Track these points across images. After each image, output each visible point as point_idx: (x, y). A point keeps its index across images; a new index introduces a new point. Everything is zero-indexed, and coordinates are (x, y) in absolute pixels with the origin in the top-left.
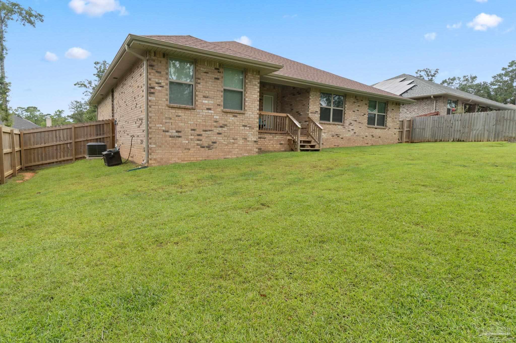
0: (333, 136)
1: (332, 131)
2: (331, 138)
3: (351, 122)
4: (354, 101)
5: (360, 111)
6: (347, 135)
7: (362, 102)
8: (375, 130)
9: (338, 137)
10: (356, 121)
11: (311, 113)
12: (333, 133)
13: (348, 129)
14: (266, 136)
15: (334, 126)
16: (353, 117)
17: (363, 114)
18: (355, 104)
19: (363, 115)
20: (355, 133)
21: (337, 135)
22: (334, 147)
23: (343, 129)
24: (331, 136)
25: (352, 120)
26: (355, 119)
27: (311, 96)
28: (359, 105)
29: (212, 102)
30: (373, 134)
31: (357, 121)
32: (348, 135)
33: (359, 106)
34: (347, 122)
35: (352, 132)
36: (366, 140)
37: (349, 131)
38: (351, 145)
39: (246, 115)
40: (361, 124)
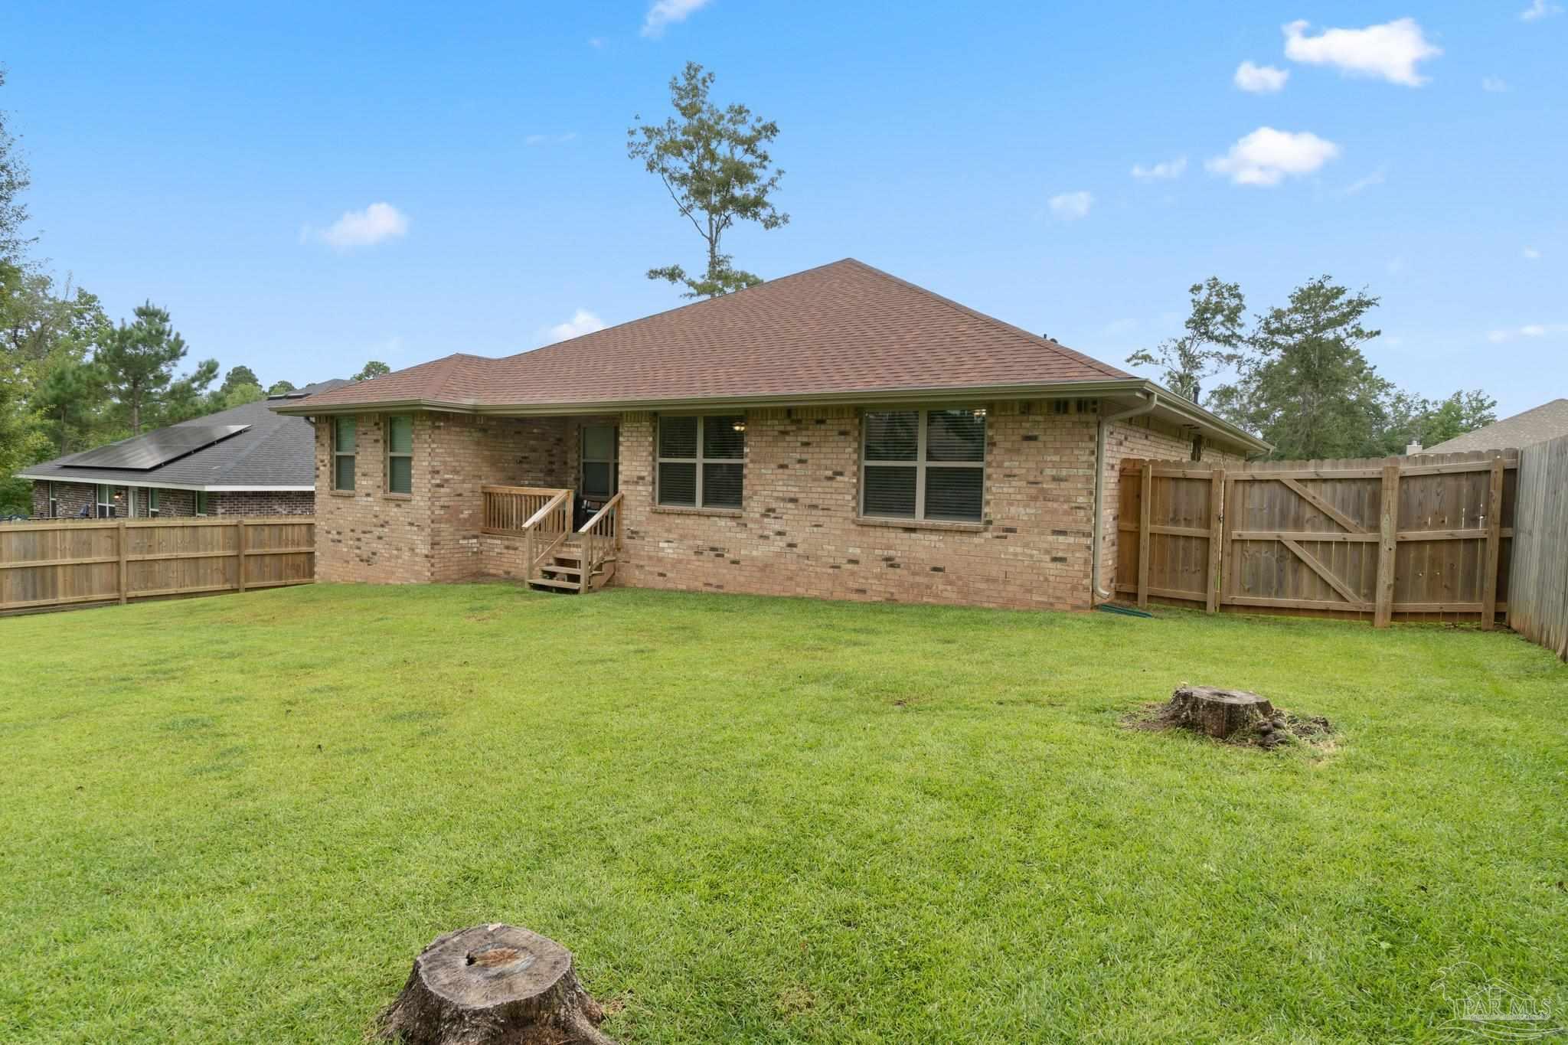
0: (698, 553)
1: (695, 537)
2: (694, 558)
3: (774, 506)
4: (782, 428)
5: (810, 461)
6: (755, 553)
7: (823, 427)
8: (906, 535)
9: (718, 556)
10: (794, 500)
11: (626, 482)
12: (700, 543)
13: (760, 532)
15: (703, 520)
16: (778, 488)
17: (829, 473)
18: (788, 438)
19: (830, 479)
20: (791, 545)
21: (713, 549)
22: (704, 589)
23: (738, 529)
24: (691, 553)
25: (778, 498)
26: (792, 495)
27: (625, 434)
28: (805, 440)
29: (371, 482)
30: (892, 553)
31: (801, 501)
32: (761, 552)
33: (806, 444)
34: (753, 507)
35: (780, 543)
36: (853, 573)
37: (766, 537)
38: (777, 588)
39: (413, 503)
40: (821, 513)
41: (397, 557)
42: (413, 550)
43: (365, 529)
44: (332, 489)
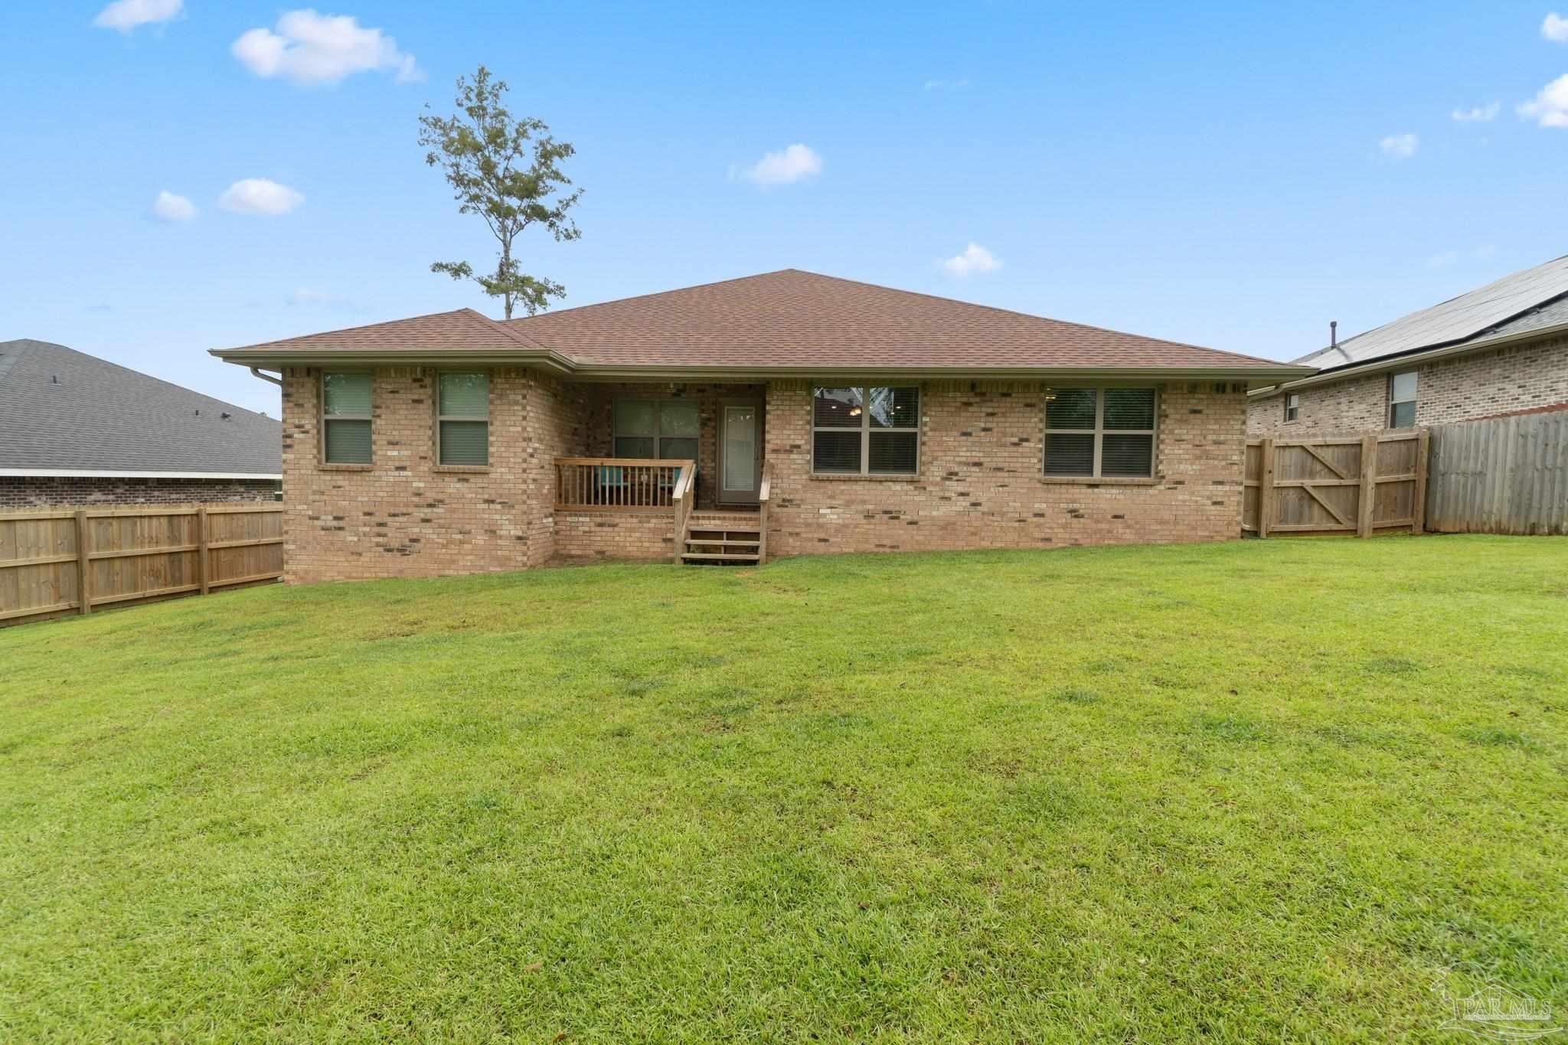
0: (869, 516)
1: (864, 502)
2: (865, 521)
3: (956, 470)
4: (965, 400)
5: (995, 430)
6: (935, 513)
7: (1008, 399)
8: (1090, 490)
9: (892, 518)
10: (978, 464)
11: (775, 451)
12: (870, 507)
13: (941, 494)
14: (617, 520)
15: (873, 486)
16: (961, 454)
17: (1015, 440)
18: (971, 409)
19: (1015, 444)
20: (974, 504)
21: (886, 512)
22: (876, 550)
23: (917, 493)
24: (861, 516)
25: (960, 463)
26: (976, 460)
27: (773, 403)
28: (990, 410)
29: (407, 453)
30: (1076, 506)
31: (985, 465)
32: (941, 511)
33: (992, 414)
34: (935, 473)
35: (963, 504)
36: (1038, 526)
37: (949, 499)
38: (963, 543)
39: (491, 476)
40: (1006, 474)
41: (461, 542)
42: (493, 532)
43: (392, 511)
44: (319, 462)
